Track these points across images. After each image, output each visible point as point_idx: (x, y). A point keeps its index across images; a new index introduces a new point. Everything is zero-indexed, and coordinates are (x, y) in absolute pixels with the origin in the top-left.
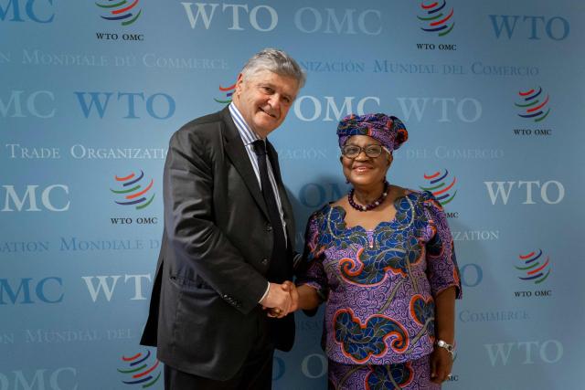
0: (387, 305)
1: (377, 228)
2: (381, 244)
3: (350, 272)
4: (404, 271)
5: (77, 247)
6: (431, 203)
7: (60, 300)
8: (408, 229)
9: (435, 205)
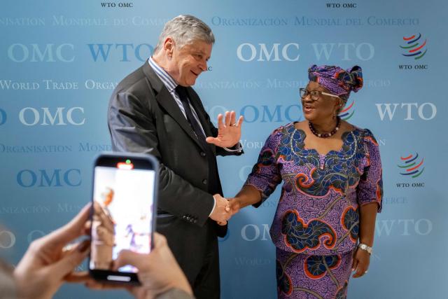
1: (328, 154)
4: (343, 191)
6: (370, 139)
7: (79, 184)
8: (351, 159)
9: (372, 142)
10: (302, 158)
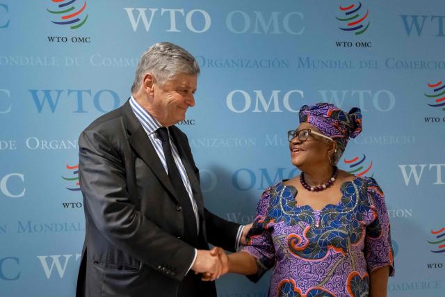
0: (326, 279)
1: (324, 209)
2: (326, 224)
3: (296, 247)
4: (345, 250)
5: (32, 230)
6: (374, 189)
8: (352, 212)
9: (378, 192)
10: (293, 217)
